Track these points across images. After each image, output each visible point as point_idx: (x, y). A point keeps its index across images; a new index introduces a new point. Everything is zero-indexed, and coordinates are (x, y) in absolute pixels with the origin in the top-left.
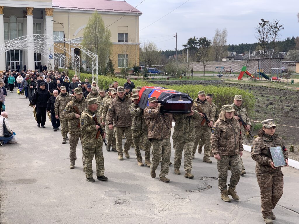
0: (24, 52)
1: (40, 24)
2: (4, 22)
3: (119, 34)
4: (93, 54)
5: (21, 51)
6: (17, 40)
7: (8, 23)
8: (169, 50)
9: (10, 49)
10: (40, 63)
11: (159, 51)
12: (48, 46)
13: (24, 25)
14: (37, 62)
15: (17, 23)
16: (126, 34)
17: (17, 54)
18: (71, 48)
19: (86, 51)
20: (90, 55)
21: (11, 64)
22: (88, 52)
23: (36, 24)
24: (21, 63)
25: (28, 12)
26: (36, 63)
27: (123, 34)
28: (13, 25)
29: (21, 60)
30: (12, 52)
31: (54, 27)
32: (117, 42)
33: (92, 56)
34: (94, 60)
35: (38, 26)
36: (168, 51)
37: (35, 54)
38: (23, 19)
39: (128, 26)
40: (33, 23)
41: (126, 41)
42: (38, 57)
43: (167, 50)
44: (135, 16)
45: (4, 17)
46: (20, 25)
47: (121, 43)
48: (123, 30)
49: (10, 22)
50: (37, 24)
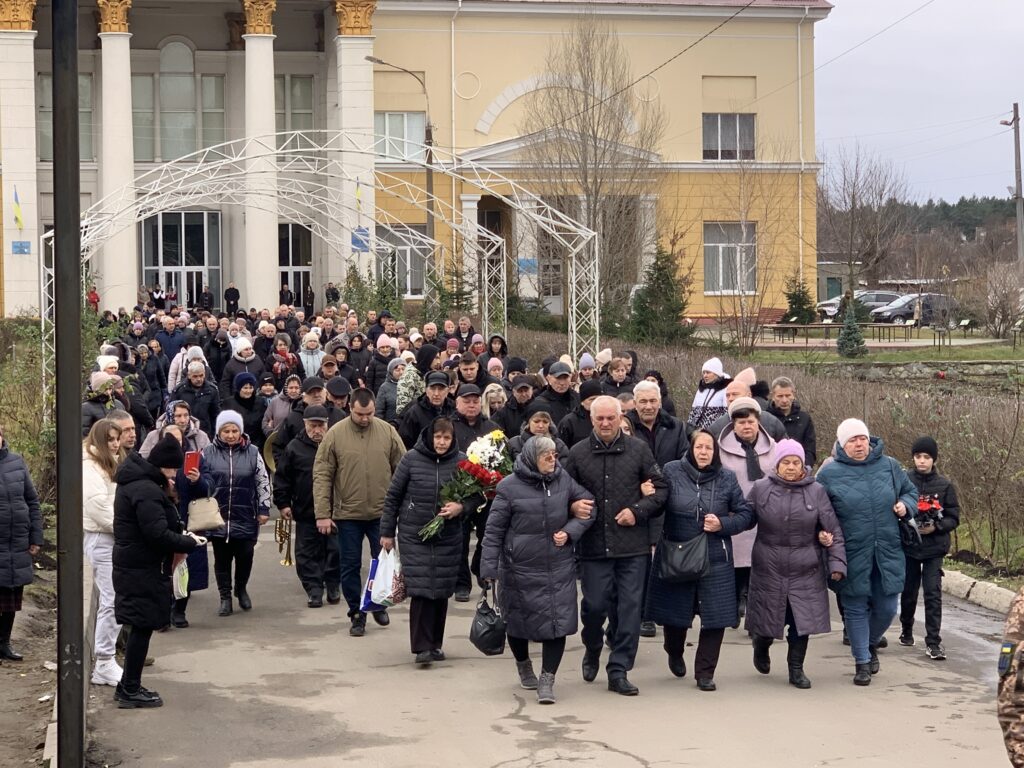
0: (231, 220)
1: (312, 76)
2: (132, 74)
3: (709, 119)
4: (572, 227)
5: (214, 217)
6: (193, 160)
7: (152, 75)
8: (979, 197)
9: (160, 206)
10: (306, 274)
11: (920, 205)
12: (348, 189)
13: (229, 83)
14: (291, 269)
15: (198, 76)
16: (748, 119)
17: (195, 231)
18: (462, 197)
19: (539, 211)
20: (558, 229)
21: (162, 280)
22: (546, 215)
23: (288, 78)
24: (215, 276)
25: (252, 22)
26: (284, 276)
27: (728, 118)
28: (178, 88)
29: (215, 261)
30: (171, 219)
31: (378, 95)
32: (700, 159)
33: (570, 238)
34: (579, 257)
35: (298, 90)
36: (973, 202)
37: (283, 228)
38: (223, 54)
39: (755, 77)
40: (277, 76)
41: (749, 154)
42: (295, 243)
43: (968, 197)
44: (796, 21)
45: (131, 48)
46: (211, 84)
47: (720, 163)
48: (729, 99)
49: (161, 74)
50: (292, 77)
